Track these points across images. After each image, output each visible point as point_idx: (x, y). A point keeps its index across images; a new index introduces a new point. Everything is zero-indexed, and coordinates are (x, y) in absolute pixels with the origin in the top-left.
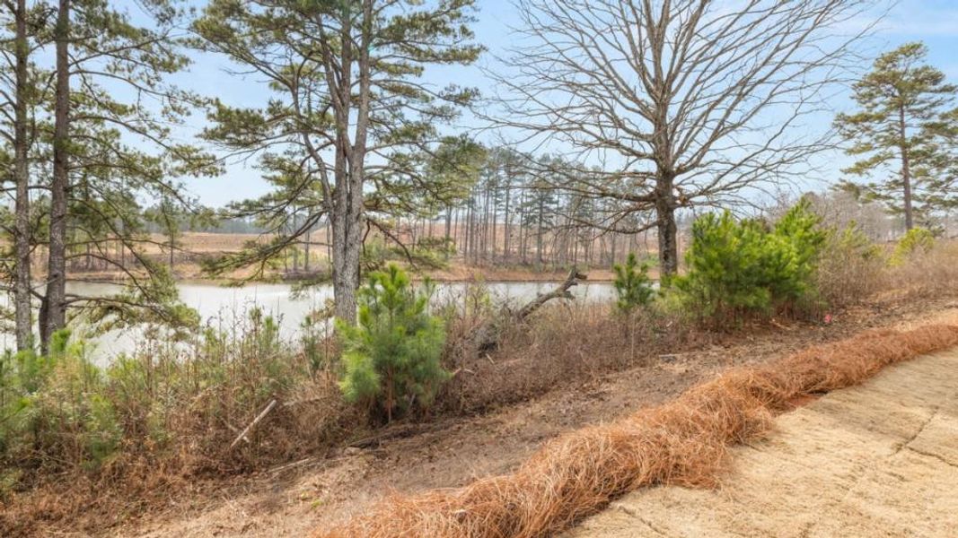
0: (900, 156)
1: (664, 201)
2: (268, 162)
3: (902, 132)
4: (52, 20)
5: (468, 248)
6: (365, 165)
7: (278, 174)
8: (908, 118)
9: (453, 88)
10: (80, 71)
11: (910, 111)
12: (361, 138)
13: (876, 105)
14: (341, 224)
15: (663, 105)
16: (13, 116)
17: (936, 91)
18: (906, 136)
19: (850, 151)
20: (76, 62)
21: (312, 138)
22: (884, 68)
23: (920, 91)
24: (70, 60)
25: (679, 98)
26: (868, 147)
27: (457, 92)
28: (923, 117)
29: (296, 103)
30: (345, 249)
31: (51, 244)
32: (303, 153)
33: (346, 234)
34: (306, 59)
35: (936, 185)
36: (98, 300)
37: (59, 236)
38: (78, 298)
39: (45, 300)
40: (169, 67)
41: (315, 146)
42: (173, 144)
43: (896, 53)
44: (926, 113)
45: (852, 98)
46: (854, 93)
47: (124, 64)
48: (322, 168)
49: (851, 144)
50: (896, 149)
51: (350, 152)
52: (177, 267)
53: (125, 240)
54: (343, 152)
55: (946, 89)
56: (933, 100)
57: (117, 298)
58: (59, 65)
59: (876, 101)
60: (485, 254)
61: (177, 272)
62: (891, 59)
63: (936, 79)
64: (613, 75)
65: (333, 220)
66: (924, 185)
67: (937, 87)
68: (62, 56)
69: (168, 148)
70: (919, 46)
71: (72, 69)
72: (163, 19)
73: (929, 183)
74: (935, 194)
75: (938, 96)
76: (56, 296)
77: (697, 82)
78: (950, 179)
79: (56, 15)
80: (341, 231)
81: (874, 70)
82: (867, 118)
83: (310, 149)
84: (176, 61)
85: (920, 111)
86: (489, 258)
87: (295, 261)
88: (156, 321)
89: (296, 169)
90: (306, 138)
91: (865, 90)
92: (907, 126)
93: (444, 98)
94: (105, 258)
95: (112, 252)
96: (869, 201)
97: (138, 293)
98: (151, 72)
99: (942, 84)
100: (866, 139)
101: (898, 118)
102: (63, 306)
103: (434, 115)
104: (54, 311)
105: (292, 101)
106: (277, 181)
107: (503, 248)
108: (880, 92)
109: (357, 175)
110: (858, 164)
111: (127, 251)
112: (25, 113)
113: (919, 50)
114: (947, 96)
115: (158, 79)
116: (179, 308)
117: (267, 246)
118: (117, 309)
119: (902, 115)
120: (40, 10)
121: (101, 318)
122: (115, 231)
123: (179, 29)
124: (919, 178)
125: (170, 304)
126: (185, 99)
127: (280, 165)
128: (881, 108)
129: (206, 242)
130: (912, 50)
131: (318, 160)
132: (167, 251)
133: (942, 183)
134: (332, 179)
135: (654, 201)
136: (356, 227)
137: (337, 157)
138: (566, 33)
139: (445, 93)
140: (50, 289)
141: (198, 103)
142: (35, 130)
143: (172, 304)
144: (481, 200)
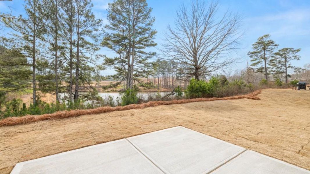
0: (264, 61)
1: (196, 74)
2: (115, 67)
3: (265, 56)
4: (76, 43)
5: (163, 84)
6: (134, 68)
7: (117, 70)
8: (266, 52)
9: (151, 52)
10: (81, 52)
11: (267, 51)
12: (133, 63)
13: (258, 49)
14: (129, 80)
15: (196, 54)
16: (70, 61)
17: (273, 46)
18: (266, 57)
19: (252, 61)
20: (80, 51)
21: (123, 63)
22: (260, 41)
23: (269, 46)
24: (79, 50)
25: (199, 53)
26: (256, 60)
27: (152, 53)
28: (270, 52)
29: (120, 56)
30: (129, 85)
31: (76, 84)
32: (122, 66)
33: (130, 82)
34: (122, 47)
35: (278, 68)
36: (84, 95)
37: (77, 83)
38: (80, 95)
39: (75, 95)
40: (97, 50)
41: (124, 65)
42: (97, 65)
43: (263, 37)
44: (271, 51)
45: (252, 48)
46: (252, 47)
47: (89, 50)
48: (125, 69)
49: (252, 59)
50: (263, 60)
51: (130, 66)
52: (99, 89)
53: (88, 83)
54: (129, 66)
55: (275, 45)
56: (272, 48)
57: (87, 95)
58: (77, 51)
59: (258, 48)
60: (167, 86)
61: (99, 90)
62: (262, 38)
63: (273, 43)
64: (186, 48)
65: (127, 79)
66: (275, 68)
67: (274, 45)
68: (78, 50)
69: (96, 65)
70: (269, 35)
71: (80, 52)
72: (96, 41)
73: (276, 67)
74: (278, 70)
75: (273, 47)
76: (77, 94)
77: (203, 49)
78: (282, 66)
79: (77, 42)
80: (129, 82)
81: (257, 41)
82: (255, 53)
83: (123, 65)
84: (98, 49)
85: (269, 51)
86: (168, 86)
87: (124, 87)
88: (94, 99)
89: (120, 69)
90: (122, 63)
91: (255, 46)
92: (266, 54)
93: (149, 54)
94: (85, 87)
95: (86, 85)
96: (257, 72)
97: (91, 94)
98: (94, 51)
99: (275, 44)
100: (256, 58)
101: (264, 52)
102: (78, 96)
103: (148, 57)
104: (76, 97)
105: (119, 56)
106: (117, 71)
107: (172, 84)
108: (259, 46)
109: (132, 70)
110: (253, 64)
111: (89, 85)
112: (72, 60)
113: (268, 36)
114: (276, 47)
115: (95, 52)
116: (98, 97)
117: (115, 84)
118: (87, 97)
119: (265, 52)
120: (74, 41)
121: (84, 98)
122: (87, 82)
123: (99, 43)
124: (274, 66)
125: (96, 96)
126: (99, 56)
127: (118, 68)
128: (260, 50)
129: (105, 83)
130: (267, 36)
131: (125, 68)
132: (97, 85)
133: (280, 67)
134: (127, 71)
135: (194, 74)
136: (131, 81)
137: (128, 67)
138: (176, 39)
139: (149, 53)
140: (75, 93)
141: (102, 56)
142: (73, 63)
143: (97, 96)
144: (166, 73)
